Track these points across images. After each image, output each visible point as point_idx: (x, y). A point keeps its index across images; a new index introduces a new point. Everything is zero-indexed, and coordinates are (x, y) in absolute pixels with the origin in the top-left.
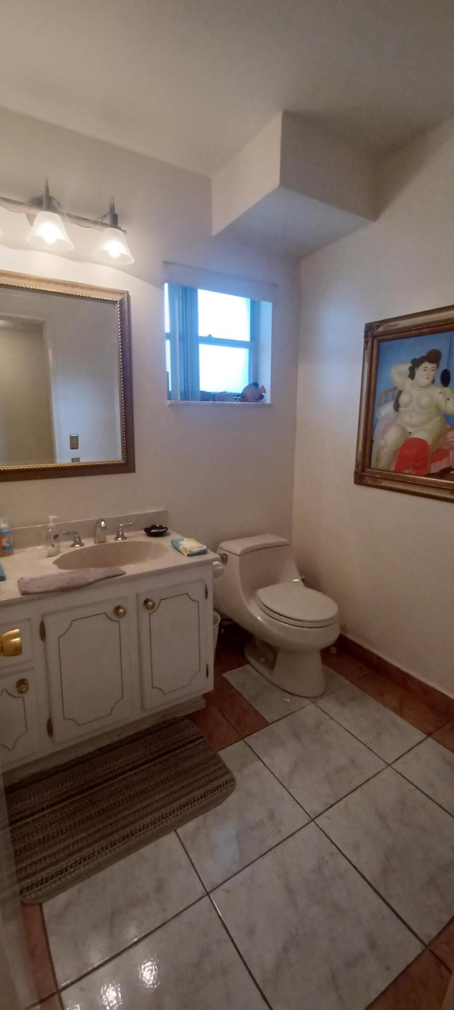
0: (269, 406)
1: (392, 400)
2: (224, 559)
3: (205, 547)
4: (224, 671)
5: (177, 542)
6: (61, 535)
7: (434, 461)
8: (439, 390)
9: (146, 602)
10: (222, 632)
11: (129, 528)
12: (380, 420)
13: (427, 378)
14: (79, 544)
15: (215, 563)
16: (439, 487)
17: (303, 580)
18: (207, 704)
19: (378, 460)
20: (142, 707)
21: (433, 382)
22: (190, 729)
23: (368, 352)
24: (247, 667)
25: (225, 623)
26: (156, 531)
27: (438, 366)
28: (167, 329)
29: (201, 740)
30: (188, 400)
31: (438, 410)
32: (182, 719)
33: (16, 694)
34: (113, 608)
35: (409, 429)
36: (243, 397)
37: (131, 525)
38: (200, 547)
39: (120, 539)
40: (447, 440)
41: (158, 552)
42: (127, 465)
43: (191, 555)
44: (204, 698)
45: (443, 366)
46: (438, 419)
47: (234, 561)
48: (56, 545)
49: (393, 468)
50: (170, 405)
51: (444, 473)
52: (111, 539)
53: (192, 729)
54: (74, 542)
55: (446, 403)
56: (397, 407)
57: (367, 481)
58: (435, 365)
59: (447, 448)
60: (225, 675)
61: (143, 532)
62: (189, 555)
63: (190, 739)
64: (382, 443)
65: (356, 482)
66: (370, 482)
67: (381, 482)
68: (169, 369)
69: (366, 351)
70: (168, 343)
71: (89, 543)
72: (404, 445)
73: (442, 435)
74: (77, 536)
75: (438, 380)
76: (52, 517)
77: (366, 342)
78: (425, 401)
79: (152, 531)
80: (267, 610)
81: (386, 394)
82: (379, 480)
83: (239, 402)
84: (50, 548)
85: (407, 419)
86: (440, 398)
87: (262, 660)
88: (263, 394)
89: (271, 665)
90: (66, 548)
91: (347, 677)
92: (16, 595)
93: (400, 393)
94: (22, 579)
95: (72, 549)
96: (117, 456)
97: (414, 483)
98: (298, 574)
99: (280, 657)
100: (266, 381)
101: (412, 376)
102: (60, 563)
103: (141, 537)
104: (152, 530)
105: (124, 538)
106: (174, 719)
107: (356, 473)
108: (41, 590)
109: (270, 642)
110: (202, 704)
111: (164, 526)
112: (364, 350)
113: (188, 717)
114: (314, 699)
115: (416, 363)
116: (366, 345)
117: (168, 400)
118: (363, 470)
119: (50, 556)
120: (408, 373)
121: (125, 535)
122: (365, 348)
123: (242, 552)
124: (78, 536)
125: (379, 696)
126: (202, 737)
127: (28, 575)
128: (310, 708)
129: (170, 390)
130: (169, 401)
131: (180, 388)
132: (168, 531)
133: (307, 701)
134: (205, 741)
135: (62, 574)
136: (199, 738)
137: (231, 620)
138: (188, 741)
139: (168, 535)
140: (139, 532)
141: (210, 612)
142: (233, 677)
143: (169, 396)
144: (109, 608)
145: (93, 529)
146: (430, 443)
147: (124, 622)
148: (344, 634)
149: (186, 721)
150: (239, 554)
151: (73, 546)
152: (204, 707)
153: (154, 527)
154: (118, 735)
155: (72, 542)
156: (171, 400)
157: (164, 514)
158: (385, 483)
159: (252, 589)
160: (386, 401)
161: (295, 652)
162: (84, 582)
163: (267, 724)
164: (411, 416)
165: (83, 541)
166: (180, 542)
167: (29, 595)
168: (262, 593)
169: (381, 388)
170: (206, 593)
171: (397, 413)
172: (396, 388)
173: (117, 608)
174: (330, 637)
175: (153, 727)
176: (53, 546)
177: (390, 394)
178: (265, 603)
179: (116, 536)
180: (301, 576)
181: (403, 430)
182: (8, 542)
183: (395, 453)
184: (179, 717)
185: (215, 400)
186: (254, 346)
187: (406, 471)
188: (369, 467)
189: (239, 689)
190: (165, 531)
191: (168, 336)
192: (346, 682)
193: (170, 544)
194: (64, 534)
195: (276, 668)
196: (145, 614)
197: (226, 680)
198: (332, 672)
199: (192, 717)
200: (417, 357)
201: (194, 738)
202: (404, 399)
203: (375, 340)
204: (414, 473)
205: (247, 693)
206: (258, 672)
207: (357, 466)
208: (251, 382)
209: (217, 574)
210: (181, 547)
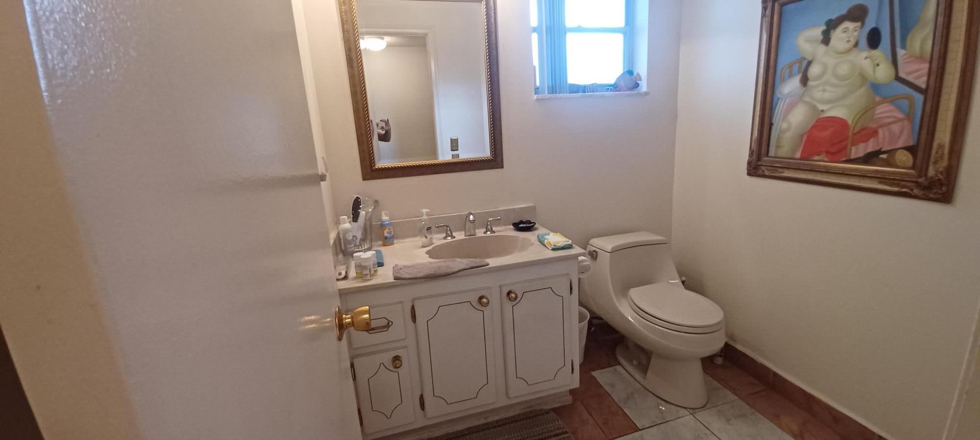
0: (646, 94)
1: (799, 72)
2: (594, 255)
3: (571, 241)
4: (594, 370)
5: (543, 237)
6: (433, 228)
7: (855, 143)
8: (865, 54)
9: (509, 293)
10: (592, 331)
11: (498, 222)
12: (782, 100)
13: (848, 41)
14: (451, 237)
15: (581, 258)
16: (863, 176)
17: (683, 282)
18: (574, 400)
19: (778, 147)
20: (507, 394)
21: (856, 45)
22: (555, 422)
23: (768, 19)
24: (618, 367)
25: (595, 321)
26: (524, 226)
27: (863, 24)
28: (534, 22)
29: (565, 436)
30: (556, 93)
31: (863, 78)
32: (547, 412)
33: (392, 369)
34: (477, 298)
35: (821, 107)
36: (615, 87)
37: (499, 219)
38: (565, 241)
39: (489, 233)
40: (877, 116)
41: (525, 245)
42: (495, 161)
43: (555, 249)
44: (570, 394)
45: (870, 23)
46: (862, 90)
47: (604, 259)
48: (429, 236)
49: (798, 155)
50: (537, 100)
51: (869, 158)
52: (480, 233)
53: (557, 423)
54: (446, 234)
55: (874, 71)
56: (805, 81)
57: (763, 172)
58: (859, 24)
59: (875, 126)
60: (596, 374)
61: (512, 227)
62: (553, 249)
63: (555, 432)
64: (785, 125)
65: (749, 174)
66: (767, 173)
67: (783, 173)
68: (536, 62)
69: (764, 19)
70: (535, 37)
71: (459, 236)
72: (813, 127)
73: (868, 110)
74: (448, 228)
75: (864, 42)
76: (424, 211)
77: (765, 8)
78: (844, 69)
79: (520, 226)
80: (640, 311)
81: (791, 66)
82: (780, 170)
83: (611, 93)
84: (424, 239)
85: (818, 94)
86: (867, 65)
87: (635, 362)
88: (638, 82)
89: (644, 369)
90: (438, 239)
91: (734, 391)
92: (391, 279)
93: (809, 63)
94: (397, 265)
95: (445, 241)
96: (486, 153)
97: (828, 171)
98: (676, 275)
99: (653, 360)
100: (642, 68)
101: (826, 39)
102: (430, 254)
103: (511, 232)
104: (520, 224)
105: (493, 232)
106: (540, 410)
107: (749, 163)
108: (412, 276)
109: (642, 345)
110: (569, 400)
111: (532, 221)
112: (762, 17)
113: (554, 410)
114: (693, 410)
115: (832, 25)
116: (764, 11)
117: (536, 94)
118: (759, 159)
119: (423, 247)
120: (821, 37)
121: (494, 229)
122: (763, 15)
123: (612, 248)
124: (450, 229)
125: (775, 418)
126: (566, 432)
127: (402, 262)
128: (687, 419)
129: (538, 84)
130: (536, 96)
131: (547, 82)
132: (535, 226)
133: (683, 412)
134: (570, 436)
135: (431, 263)
136: (563, 433)
137: (601, 319)
138: (552, 434)
139: (536, 229)
140: (508, 227)
141: (575, 308)
142: (602, 376)
143: (537, 90)
144: (474, 299)
145: (464, 223)
146: (850, 122)
147: (487, 310)
148: (731, 343)
149: (552, 414)
150: (609, 251)
151: (445, 238)
152: (571, 403)
153: (522, 222)
154: (486, 418)
155: (444, 235)
156: (538, 94)
157: (533, 209)
158: (787, 174)
159: (624, 289)
160: (791, 75)
161: (671, 358)
162: (449, 271)
163: (637, 430)
164: (824, 91)
165: (454, 234)
166: (546, 237)
167: (401, 281)
168: (634, 293)
169: (784, 60)
170: (571, 289)
171: (805, 89)
172: (804, 59)
173: (481, 298)
174: (715, 345)
175: (519, 415)
176: (426, 237)
177: (796, 68)
178: (637, 303)
179: (485, 230)
180: (680, 278)
181: (814, 108)
182: (389, 233)
183: (802, 136)
184: (545, 410)
185: (585, 92)
186: (629, 31)
187: (816, 158)
188: (767, 154)
189: (607, 388)
190: (533, 226)
191: (534, 30)
192: (732, 397)
193: (536, 237)
194: (436, 226)
195: (649, 373)
196: (508, 305)
197: (595, 378)
198: (715, 384)
199: (558, 411)
200: (834, 17)
201: (558, 432)
202: (814, 70)
203: (776, 4)
204: (826, 159)
205: (617, 394)
206: (630, 374)
207: (751, 154)
208: (626, 70)
209: (583, 270)
210: (546, 241)
